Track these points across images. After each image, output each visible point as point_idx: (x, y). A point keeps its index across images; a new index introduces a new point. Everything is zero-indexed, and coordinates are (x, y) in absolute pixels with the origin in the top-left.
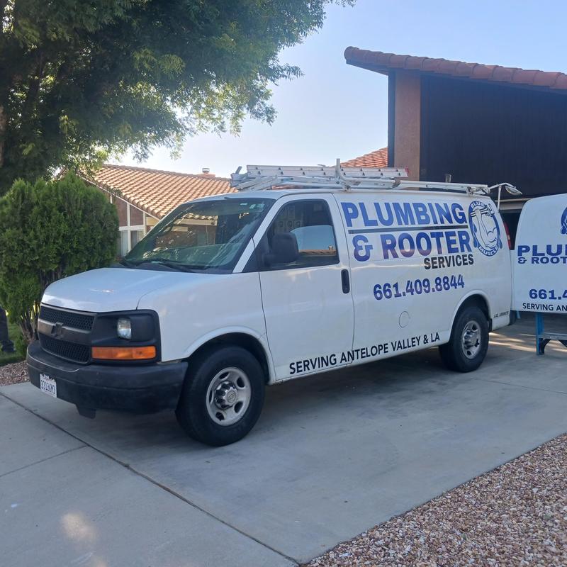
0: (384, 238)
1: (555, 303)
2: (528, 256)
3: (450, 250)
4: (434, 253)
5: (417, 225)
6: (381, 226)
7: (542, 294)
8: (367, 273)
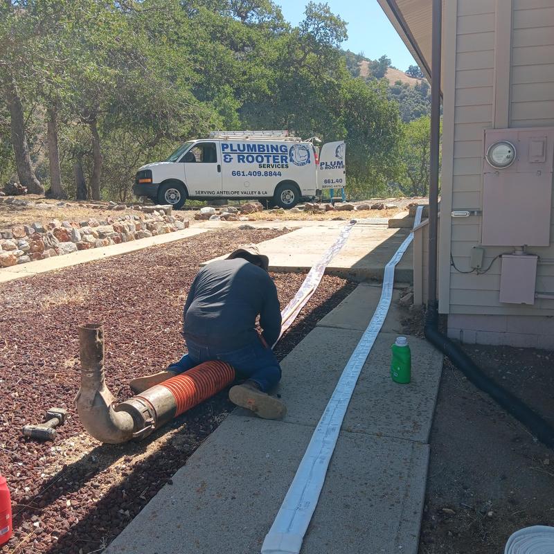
0: (239, 156)
1: (333, 185)
2: (324, 166)
3: (274, 162)
4: (265, 162)
5: (257, 152)
6: (238, 152)
7: (329, 181)
8: (227, 168)
